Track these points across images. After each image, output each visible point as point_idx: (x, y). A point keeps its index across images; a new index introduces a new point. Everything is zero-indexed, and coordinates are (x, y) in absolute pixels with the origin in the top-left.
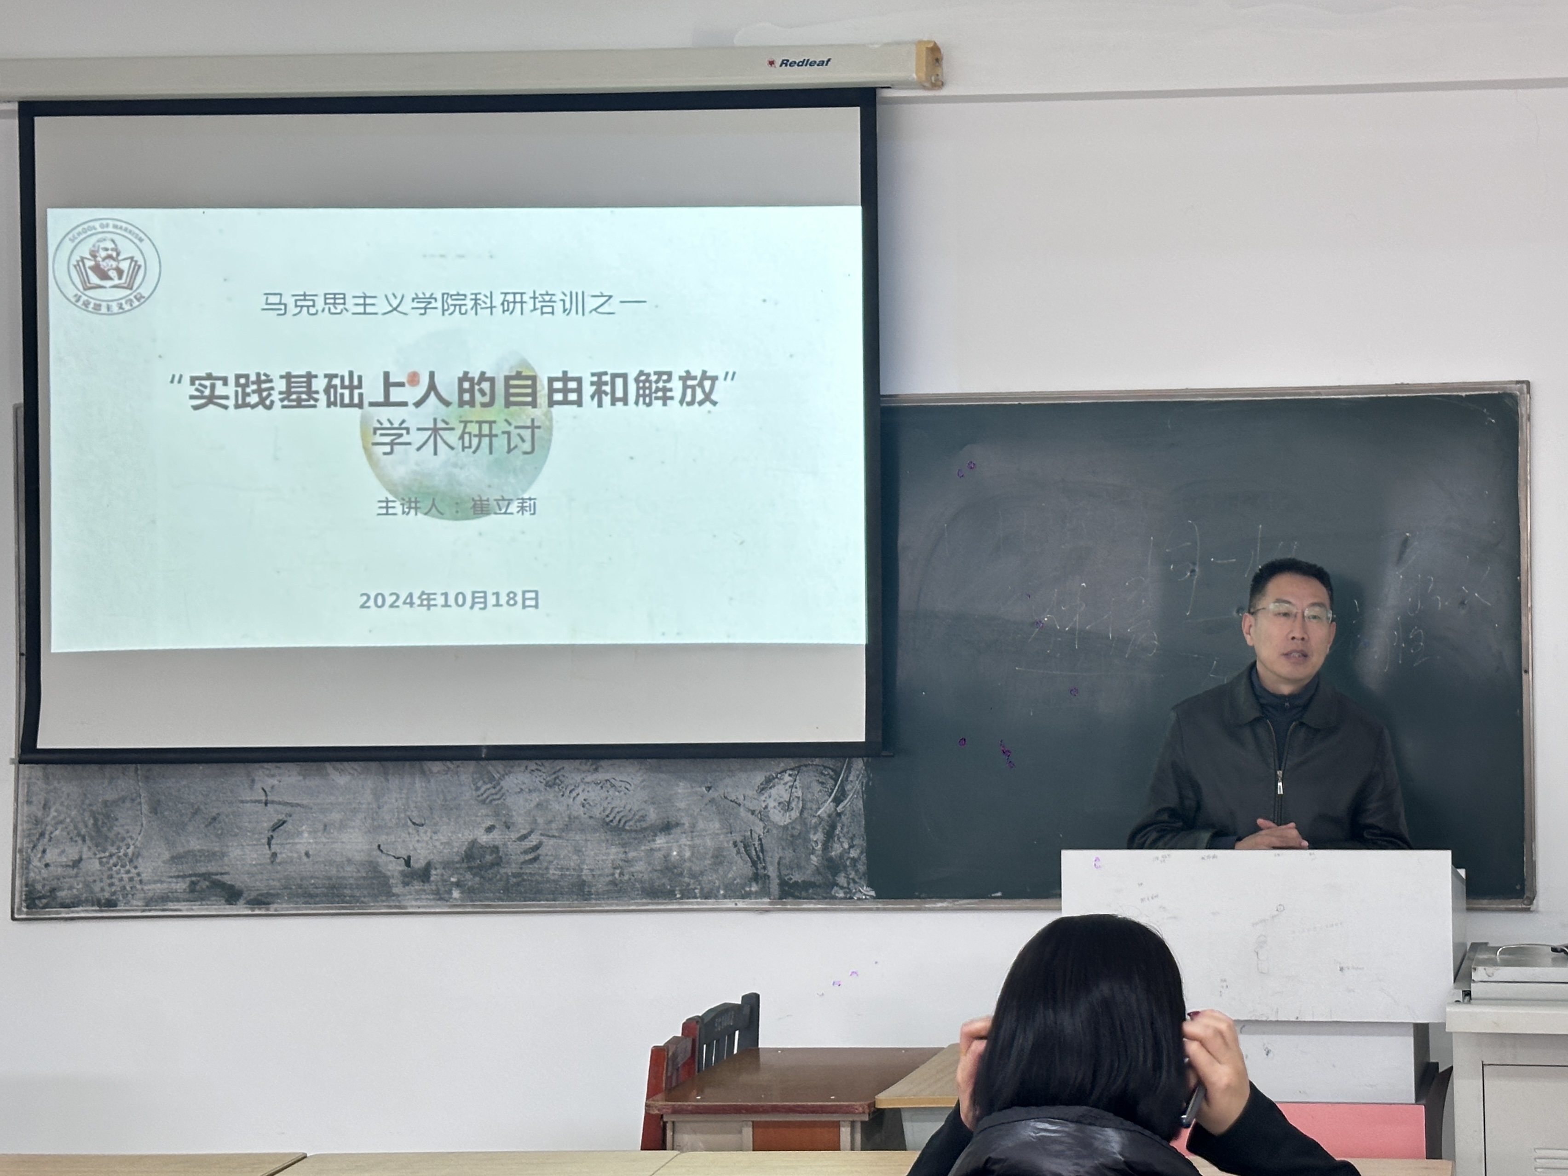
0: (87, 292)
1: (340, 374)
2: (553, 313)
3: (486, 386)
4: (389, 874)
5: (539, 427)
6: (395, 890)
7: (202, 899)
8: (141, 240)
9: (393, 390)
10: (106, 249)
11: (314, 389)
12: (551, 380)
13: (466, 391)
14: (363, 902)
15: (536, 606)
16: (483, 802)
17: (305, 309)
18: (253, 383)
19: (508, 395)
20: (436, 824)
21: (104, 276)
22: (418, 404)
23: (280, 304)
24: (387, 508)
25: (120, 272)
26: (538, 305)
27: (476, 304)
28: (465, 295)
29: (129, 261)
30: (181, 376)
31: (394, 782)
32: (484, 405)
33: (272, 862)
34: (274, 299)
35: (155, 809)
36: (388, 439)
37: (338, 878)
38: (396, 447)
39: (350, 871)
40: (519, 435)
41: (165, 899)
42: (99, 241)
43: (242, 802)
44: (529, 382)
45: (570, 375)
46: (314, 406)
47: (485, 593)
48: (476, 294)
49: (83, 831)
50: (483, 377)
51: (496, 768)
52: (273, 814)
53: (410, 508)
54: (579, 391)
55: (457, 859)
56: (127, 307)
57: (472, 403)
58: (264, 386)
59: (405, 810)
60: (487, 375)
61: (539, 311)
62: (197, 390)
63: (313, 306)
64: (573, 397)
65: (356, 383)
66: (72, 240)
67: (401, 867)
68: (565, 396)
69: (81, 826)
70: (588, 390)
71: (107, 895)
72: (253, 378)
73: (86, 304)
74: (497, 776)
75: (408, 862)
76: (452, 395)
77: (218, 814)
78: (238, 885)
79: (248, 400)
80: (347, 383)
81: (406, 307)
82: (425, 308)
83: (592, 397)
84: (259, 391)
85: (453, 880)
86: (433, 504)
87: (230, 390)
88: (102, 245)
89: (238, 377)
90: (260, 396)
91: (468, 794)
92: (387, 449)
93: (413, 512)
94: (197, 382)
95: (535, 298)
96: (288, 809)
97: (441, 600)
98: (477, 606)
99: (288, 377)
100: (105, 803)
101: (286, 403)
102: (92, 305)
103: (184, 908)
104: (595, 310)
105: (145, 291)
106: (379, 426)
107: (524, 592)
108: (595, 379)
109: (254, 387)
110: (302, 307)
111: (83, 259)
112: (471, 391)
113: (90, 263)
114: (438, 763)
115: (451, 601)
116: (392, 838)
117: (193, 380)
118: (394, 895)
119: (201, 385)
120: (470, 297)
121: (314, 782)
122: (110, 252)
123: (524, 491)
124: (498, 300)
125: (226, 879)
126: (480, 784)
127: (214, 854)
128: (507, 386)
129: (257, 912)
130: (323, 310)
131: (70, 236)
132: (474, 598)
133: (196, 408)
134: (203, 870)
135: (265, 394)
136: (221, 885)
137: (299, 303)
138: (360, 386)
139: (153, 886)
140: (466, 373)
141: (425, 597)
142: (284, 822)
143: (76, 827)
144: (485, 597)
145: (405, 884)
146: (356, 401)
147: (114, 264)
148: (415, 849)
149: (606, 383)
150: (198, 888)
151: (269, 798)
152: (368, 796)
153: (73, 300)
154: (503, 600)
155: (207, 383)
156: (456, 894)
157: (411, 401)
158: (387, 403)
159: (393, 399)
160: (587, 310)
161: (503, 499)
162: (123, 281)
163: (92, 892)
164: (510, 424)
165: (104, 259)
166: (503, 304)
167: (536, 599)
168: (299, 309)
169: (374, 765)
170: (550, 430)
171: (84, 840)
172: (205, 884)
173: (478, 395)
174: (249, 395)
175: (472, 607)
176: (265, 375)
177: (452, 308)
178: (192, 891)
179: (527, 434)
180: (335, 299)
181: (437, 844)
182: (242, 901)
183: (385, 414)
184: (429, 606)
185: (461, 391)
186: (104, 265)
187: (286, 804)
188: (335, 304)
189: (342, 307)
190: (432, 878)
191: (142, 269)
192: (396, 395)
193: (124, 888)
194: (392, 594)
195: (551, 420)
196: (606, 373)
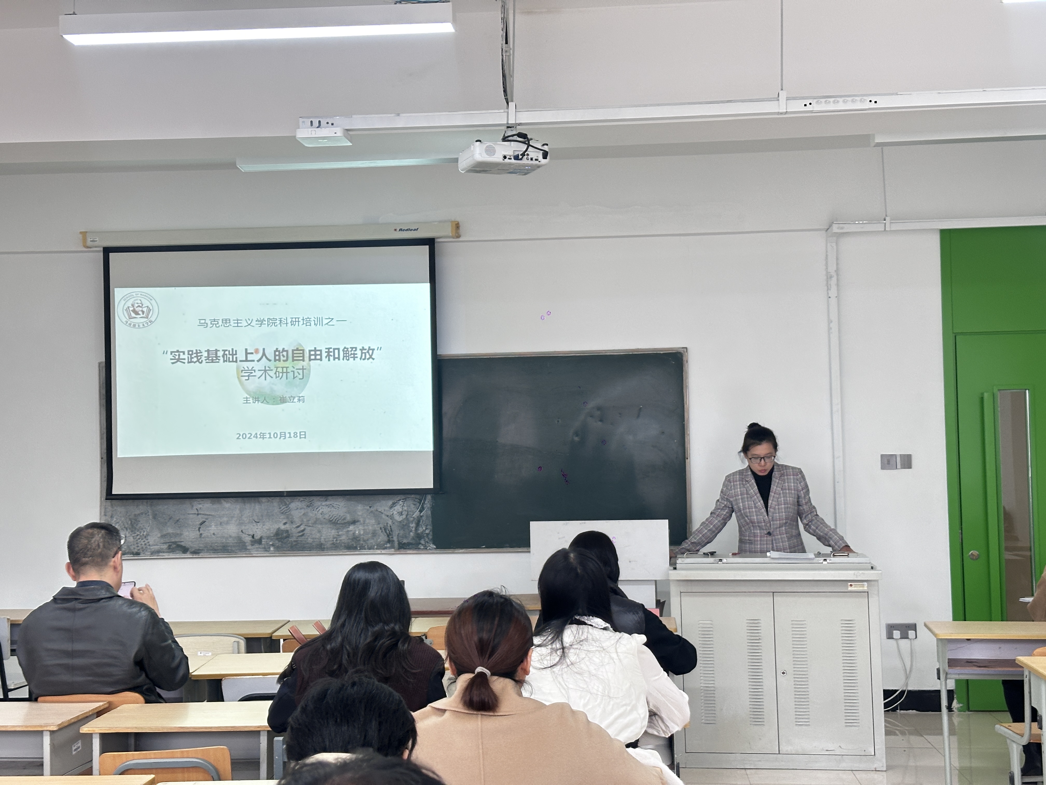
0: (130, 320)
1: (228, 350)
2: (310, 325)
3: (285, 353)
4: (246, 541)
5: (305, 369)
6: (248, 548)
7: (173, 552)
8: (151, 300)
9: (249, 355)
10: (138, 303)
11: (218, 355)
12: (310, 351)
13: (277, 355)
14: (236, 552)
15: (305, 438)
16: (282, 513)
17: (215, 325)
18: (195, 353)
19: (293, 357)
20: (264, 522)
21: (137, 313)
22: (258, 361)
23: (205, 323)
24: (247, 400)
25: (143, 312)
26: (305, 322)
27: (281, 322)
28: (276, 319)
29: (146, 308)
30: (167, 352)
31: (248, 506)
32: (284, 361)
33: (200, 537)
34: (203, 321)
35: (155, 517)
36: (247, 374)
37: (226, 543)
38: (250, 377)
39: (230, 540)
40: (298, 372)
41: (158, 552)
42: (135, 300)
43: (189, 514)
44: (301, 352)
45: (317, 349)
46: (218, 362)
47: (285, 433)
48: (281, 319)
49: (126, 526)
50: (284, 350)
51: (287, 500)
52: (201, 519)
53: (256, 400)
54: (321, 355)
55: (272, 535)
56: (146, 325)
57: (279, 360)
58: (199, 355)
59: (252, 516)
60: (285, 349)
61: (305, 325)
62: (173, 356)
63: (218, 324)
64: (318, 357)
65: (234, 353)
66: (124, 300)
67: (250, 538)
68: (315, 357)
69: (125, 524)
70: (324, 355)
71: (136, 550)
72: (195, 352)
73: (130, 324)
74: (288, 503)
75: (253, 537)
76: (271, 357)
77: (180, 519)
78: (187, 546)
79: (193, 360)
80: (231, 353)
81: (254, 323)
82: (261, 324)
83: (326, 357)
84: (197, 357)
85: (271, 543)
86: (265, 399)
87: (186, 356)
88: (136, 302)
89: (189, 351)
90: (197, 358)
91: (276, 510)
92: (247, 378)
93: (257, 402)
94: (173, 354)
95: (303, 320)
96: (206, 517)
97: (268, 436)
98: (282, 438)
99: (208, 351)
100: (135, 515)
101: (207, 361)
102: (132, 325)
103: (166, 555)
104: (327, 324)
105: (153, 319)
106: (243, 369)
107: (300, 432)
108: (327, 350)
109: (195, 355)
110: (213, 324)
111: (128, 307)
112: (279, 355)
113: (131, 309)
114: (264, 498)
115: (272, 436)
116: (247, 527)
117: (172, 353)
118: (248, 549)
119: (175, 354)
120: (278, 319)
121: (215, 506)
122: (139, 304)
123: (300, 394)
124: (289, 320)
125: (182, 544)
126: (281, 506)
127: (178, 534)
128: (293, 353)
129: (194, 556)
130: (222, 325)
131: (124, 298)
132: (281, 434)
133: (173, 363)
134: (173, 540)
135: (199, 358)
136: (181, 546)
137: (212, 323)
138: (236, 354)
139: (154, 547)
140: (277, 349)
141: (262, 434)
142: (205, 522)
143: (124, 524)
144: (285, 434)
145: (252, 545)
146: (235, 360)
147: (141, 309)
148: (256, 532)
149: (331, 352)
150: (171, 547)
151: (199, 512)
152: (237, 512)
153: (125, 323)
154: (292, 435)
155: (177, 354)
156: (272, 549)
157: (256, 360)
158: (246, 360)
159: (249, 359)
160: (324, 324)
161: (292, 397)
162: (144, 315)
163: (130, 549)
164: (294, 368)
165: (137, 307)
166: (291, 322)
167: (305, 435)
168: (212, 325)
169: (240, 499)
170: (309, 370)
171: (127, 529)
172: (174, 546)
173: (282, 357)
174: (193, 358)
175: (280, 438)
176: (199, 350)
177: (271, 324)
178: (169, 549)
179: (301, 372)
180: (226, 321)
181: (265, 529)
182: (189, 552)
183: (245, 364)
184: (263, 438)
185: (275, 355)
186: (137, 309)
187: (205, 515)
188: (226, 323)
189: (229, 324)
190: (263, 543)
191: (152, 311)
192: (250, 357)
193: (142, 548)
194: (249, 434)
195: (310, 366)
196: (331, 348)
